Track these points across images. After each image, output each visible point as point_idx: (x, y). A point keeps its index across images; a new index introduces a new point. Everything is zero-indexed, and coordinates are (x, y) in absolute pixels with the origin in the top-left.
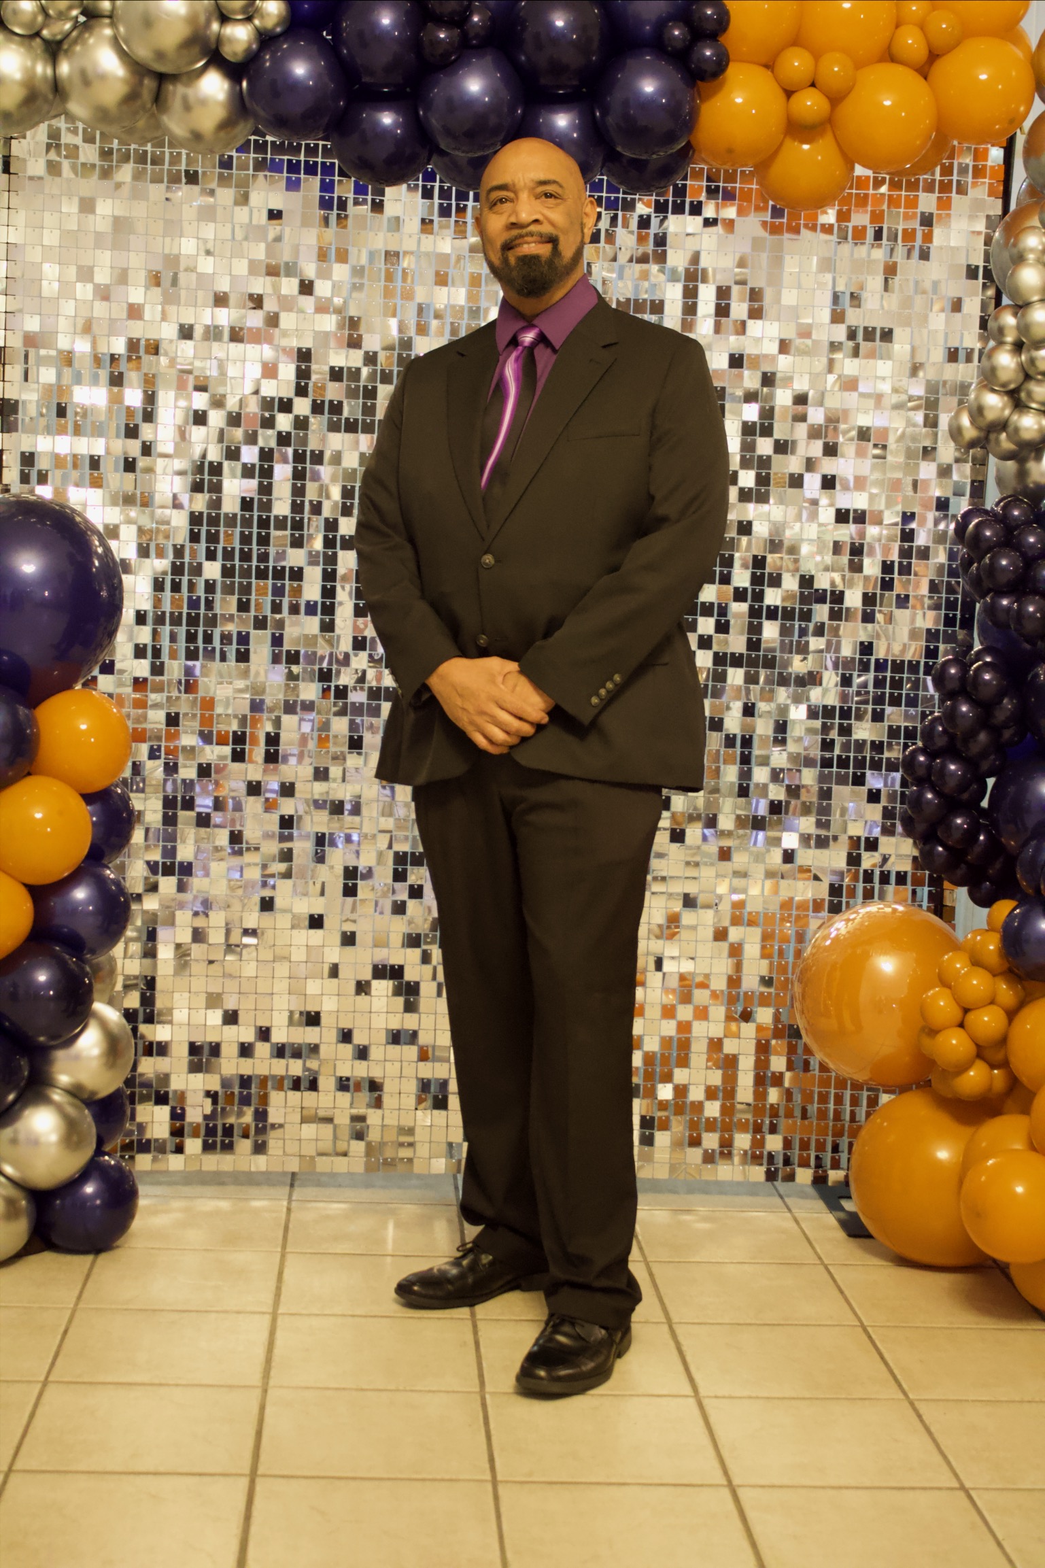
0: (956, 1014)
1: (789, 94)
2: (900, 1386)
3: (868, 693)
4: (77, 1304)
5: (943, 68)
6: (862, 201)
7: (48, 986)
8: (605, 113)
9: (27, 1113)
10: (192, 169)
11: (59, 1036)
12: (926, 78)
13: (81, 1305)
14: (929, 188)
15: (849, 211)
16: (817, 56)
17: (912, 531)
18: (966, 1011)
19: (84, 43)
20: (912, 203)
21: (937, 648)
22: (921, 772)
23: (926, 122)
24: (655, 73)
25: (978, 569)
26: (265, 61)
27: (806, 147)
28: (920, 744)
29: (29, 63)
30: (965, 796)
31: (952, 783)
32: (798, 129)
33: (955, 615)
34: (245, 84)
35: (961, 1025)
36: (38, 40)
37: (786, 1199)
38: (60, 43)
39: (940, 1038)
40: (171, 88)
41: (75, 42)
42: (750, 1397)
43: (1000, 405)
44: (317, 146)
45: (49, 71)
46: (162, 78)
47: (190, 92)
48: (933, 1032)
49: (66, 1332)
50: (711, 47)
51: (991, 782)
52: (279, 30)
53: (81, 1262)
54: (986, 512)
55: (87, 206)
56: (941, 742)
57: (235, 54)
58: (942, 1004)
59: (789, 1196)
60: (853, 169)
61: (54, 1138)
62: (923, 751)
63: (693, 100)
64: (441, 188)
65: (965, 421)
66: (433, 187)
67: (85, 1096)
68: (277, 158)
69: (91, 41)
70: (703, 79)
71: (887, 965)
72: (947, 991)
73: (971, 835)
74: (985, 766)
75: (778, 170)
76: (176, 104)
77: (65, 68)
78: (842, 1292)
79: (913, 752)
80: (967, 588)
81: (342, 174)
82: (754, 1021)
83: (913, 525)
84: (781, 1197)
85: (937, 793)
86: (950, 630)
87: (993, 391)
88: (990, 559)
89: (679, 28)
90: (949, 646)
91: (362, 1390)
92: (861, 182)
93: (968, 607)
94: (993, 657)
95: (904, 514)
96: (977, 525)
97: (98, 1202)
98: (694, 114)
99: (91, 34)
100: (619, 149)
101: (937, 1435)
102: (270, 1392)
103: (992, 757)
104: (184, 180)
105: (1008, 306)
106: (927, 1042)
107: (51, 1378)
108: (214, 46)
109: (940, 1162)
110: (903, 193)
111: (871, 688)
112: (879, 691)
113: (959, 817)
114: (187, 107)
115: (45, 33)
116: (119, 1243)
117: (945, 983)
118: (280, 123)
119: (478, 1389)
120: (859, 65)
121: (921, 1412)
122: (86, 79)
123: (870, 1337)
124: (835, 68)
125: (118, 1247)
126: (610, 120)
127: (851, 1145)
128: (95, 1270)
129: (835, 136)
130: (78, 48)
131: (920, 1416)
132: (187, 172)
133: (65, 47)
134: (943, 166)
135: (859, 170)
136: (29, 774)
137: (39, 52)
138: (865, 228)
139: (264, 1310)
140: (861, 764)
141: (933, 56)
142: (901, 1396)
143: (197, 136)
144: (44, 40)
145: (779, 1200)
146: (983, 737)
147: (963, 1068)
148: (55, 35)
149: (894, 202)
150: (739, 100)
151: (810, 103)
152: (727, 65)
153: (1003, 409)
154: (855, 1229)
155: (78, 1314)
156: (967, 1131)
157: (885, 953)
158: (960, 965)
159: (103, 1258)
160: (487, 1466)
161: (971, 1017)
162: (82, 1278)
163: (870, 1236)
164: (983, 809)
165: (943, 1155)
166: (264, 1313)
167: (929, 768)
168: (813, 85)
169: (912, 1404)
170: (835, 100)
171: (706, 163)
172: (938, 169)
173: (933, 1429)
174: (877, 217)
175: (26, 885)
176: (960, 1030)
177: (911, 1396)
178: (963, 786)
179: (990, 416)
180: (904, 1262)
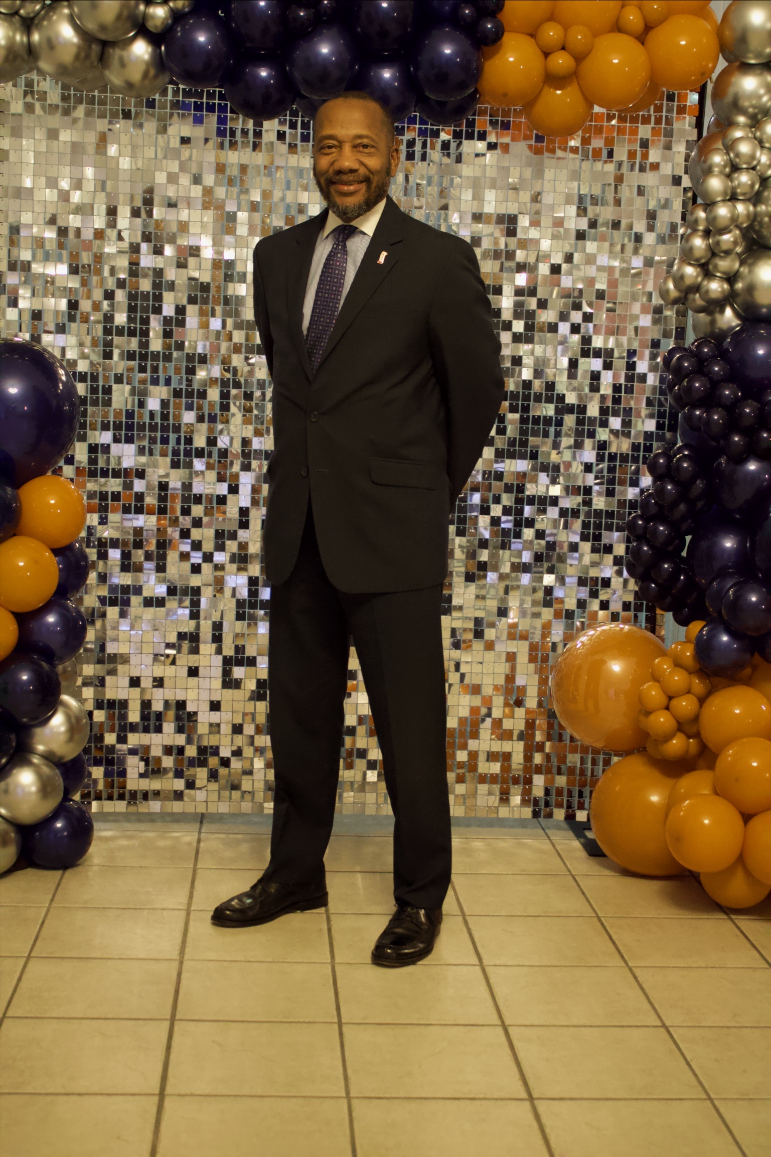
0: (663, 700)
1: (546, 55)
2: (623, 957)
3: (603, 477)
4: (50, 904)
5: (656, 36)
6: (599, 130)
7: (28, 682)
8: (417, 68)
9: (15, 771)
10: (127, 108)
11: (38, 718)
12: (643, 44)
13: (54, 905)
14: (646, 120)
15: (590, 137)
16: (566, 28)
17: (634, 363)
18: (670, 698)
19: (50, 19)
20: (634, 132)
21: (651, 445)
22: (640, 532)
23: (642, 75)
24: (451, 40)
25: (679, 389)
26: (177, 33)
27: (559, 92)
28: (639, 512)
29: (11, 34)
30: (670, 548)
31: (661, 539)
32: (553, 80)
33: (664, 422)
34: (163, 48)
35: (667, 708)
36: (17, 17)
37: (547, 831)
38: (32, 19)
39: (652, 717)
40: (111, 51)
41: (43, 19)
42: (518, 966)
43: (695, 274)
44: (215, 91)
45: (25, 39)
46: (105, 44)
47: (125, 53)
48: (648, 713)
49: (43, 923)
50: (491, 22)
51: (688, 538)
52: (187, 9)
53: (53, 876)
54: (685, 350)
55: (53, 134)
56: (653, 510)
57: (156, 27)
58: (654, 693)
59: (548, 828)
60: (592, 108)
61: (34, 789)
62: (641, 517)
63: (479, 59)
64: (302, 122)
65: (671, 285)
66: (296, 121)
67: (56, 760)
68: (187, 100)
69: (55, 18)
70: (486, 44)
71: (616, 667)
72: (657, 684)
73: (674, 575)
74: (684, 527)
75: (540, 108)
76: (115, 62)
77: (36, 37)
78: (584, 894)
79: (634, 518)
80: (673, 403)
81: (232, 112)
82: (524, 706)
83: (635, 359)
84: (543, 829)
85: (651, 547)
86: (661, 432)
87: (690, 264)
88: (688, 382)
89: (468, 8)
90: (660, 444)
91: (249, 961)
92: (599, 117)
93: (673, 416)
94: (689, 451)
95: (629, 351)
96: (678, 358)
97: (65, 834)
98: (479, 70)
99: (54, 13)
100: (427, 94)
101: (647, 990)
102: (185, 963)
103: (689, 521)
104: (121, 116)
105: (700, 204)
106: (642, 718)
107: (32, 955)
108: (141, 21)
109: (652, 803)
110: (628, 125)
111: (605, 473)
112: (611, 476)
113: (666, 563)
114: (123, 64)
115: (22, 12)
116: (80, 862)
117: (656, 679)
118: (189, 76)
119: (329, 961)
120: (596, 34)
121: (637, 975)
122: (51, 44)
123: (602, 924)
124: (579, 36)
125: (79, 865)
126: (421, 74)
127: (591, 792)
128: (64, 881)
129: (579, 84)
130: (45, 23)
131: (635, 978)
132: (123, 110)
133: (36, 22)
134: (656, 105)
135: (597, 109)
136: (15, 535)
137: (18, 25)
138: (601, 149)
139: (181, 907)
140: (598, 526)
141: (648, 28)
142: (623, 964)
143: (130, 85)
144: (21, 17)
145: (541, 831)
146: (682, 507)
147: (668, 738)
148: (28, 14)
149: (621, 131)
150: (511, 59)
151: (561, 61)
152: (502, 35)
153: (697, 277)
154: (594, 851)
155: (52, 910)
156: (670, 782)
157: (614, 658)
158: (666, 666)
159: (69, 873)
160: (335, 1013)
161: (674, 702)
162: (54, 886)
163: (604, 855)
164: (683, 557)
165: (655, 798)
166: (181, 910)
167: (645, 528)
168: (563, 48)
169: (630, 969)
170: (579, 59)
171: (489, 103)
172: (652, 108)
173: (644, 986)
174: (609, 142)
175: (13, 613)
176: (666, 712)
177: (630, 964)
178: (669, 540)
179: (688, 282)
180: (627, 873)
